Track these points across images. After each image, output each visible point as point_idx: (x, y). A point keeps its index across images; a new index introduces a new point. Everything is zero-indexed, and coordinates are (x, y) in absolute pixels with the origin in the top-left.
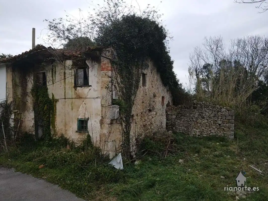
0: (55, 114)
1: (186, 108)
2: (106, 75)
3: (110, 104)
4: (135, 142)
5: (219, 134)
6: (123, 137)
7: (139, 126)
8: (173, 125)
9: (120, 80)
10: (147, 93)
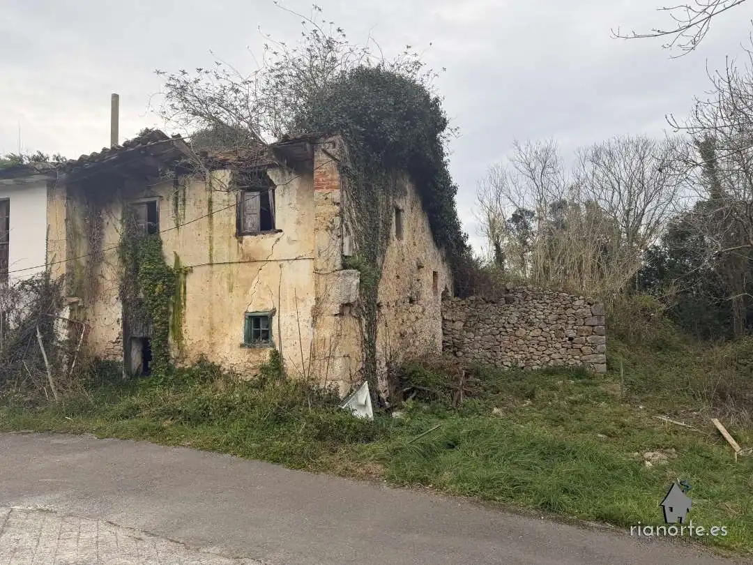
0: (183, 304)
1: (487, 302)
2: (326, 199)
3: (339, 266)
4: (386, 369)
5: (571, 363)
6: (362, 351)
7: (393, 333)
8: (458, 347)
9: (355, 215)
10: (406, 256)
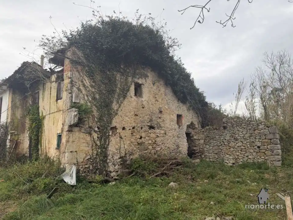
0: (43, 131)
2: (67, 77)
3: (69, 108)
4: (119, 160)
5: (259, 161)
6: (93, 150)
7: (128, 142)
8: (202, 152)
9: (89, 84)
10: (146, 106)
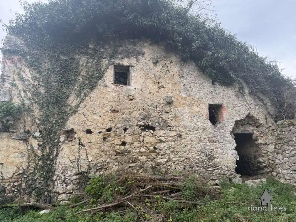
8: (273, 167)
9: (30, 76)
10: (137, 96)
